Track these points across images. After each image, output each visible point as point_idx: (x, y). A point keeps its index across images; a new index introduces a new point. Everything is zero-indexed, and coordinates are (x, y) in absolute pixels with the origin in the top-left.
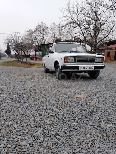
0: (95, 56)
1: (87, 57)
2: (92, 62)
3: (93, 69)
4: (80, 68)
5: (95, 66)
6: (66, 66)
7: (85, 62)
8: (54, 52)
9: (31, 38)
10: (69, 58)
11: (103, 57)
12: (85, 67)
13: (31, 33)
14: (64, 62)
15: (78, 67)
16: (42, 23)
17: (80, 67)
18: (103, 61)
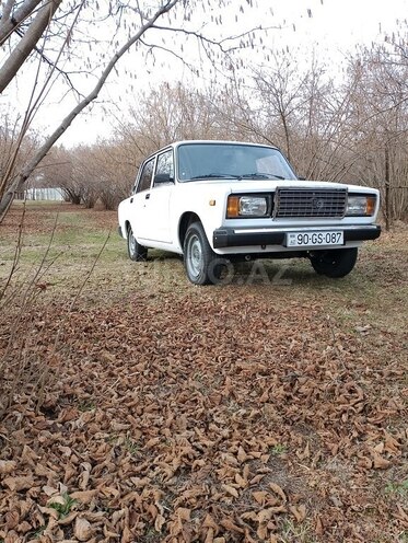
0: (344, 191)
1: (314, 196)
2: (333, 215)
3: (342, 241)
4: (289, 240)
5: (345, 231)
6: (236, 232)
8: (172, 180)
10: (245, 200)
11: (374, 195)
12: (310, 236)
14: (227, 218)
15: (284, 235)
17: (289, 235)
18: (372, 211)
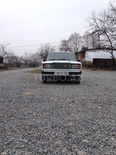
0: (70, 63)
1: (62, 64)
2: (67, 68)
3: (68, 74)
4: (55, 73)
5: (69, 72)
7: (61, 68)
9: (65, 48)
10: (48, 65)
11: (80, 64)
12: (60, 73)
13: (65, 43)
14: (43, 68)
15: (54, 72)
16: (75, 33)
18: (80, 68)
